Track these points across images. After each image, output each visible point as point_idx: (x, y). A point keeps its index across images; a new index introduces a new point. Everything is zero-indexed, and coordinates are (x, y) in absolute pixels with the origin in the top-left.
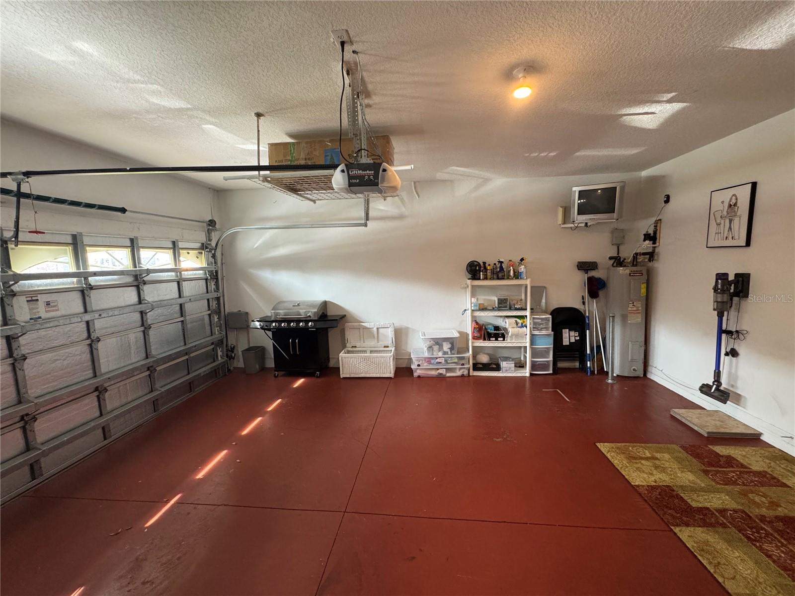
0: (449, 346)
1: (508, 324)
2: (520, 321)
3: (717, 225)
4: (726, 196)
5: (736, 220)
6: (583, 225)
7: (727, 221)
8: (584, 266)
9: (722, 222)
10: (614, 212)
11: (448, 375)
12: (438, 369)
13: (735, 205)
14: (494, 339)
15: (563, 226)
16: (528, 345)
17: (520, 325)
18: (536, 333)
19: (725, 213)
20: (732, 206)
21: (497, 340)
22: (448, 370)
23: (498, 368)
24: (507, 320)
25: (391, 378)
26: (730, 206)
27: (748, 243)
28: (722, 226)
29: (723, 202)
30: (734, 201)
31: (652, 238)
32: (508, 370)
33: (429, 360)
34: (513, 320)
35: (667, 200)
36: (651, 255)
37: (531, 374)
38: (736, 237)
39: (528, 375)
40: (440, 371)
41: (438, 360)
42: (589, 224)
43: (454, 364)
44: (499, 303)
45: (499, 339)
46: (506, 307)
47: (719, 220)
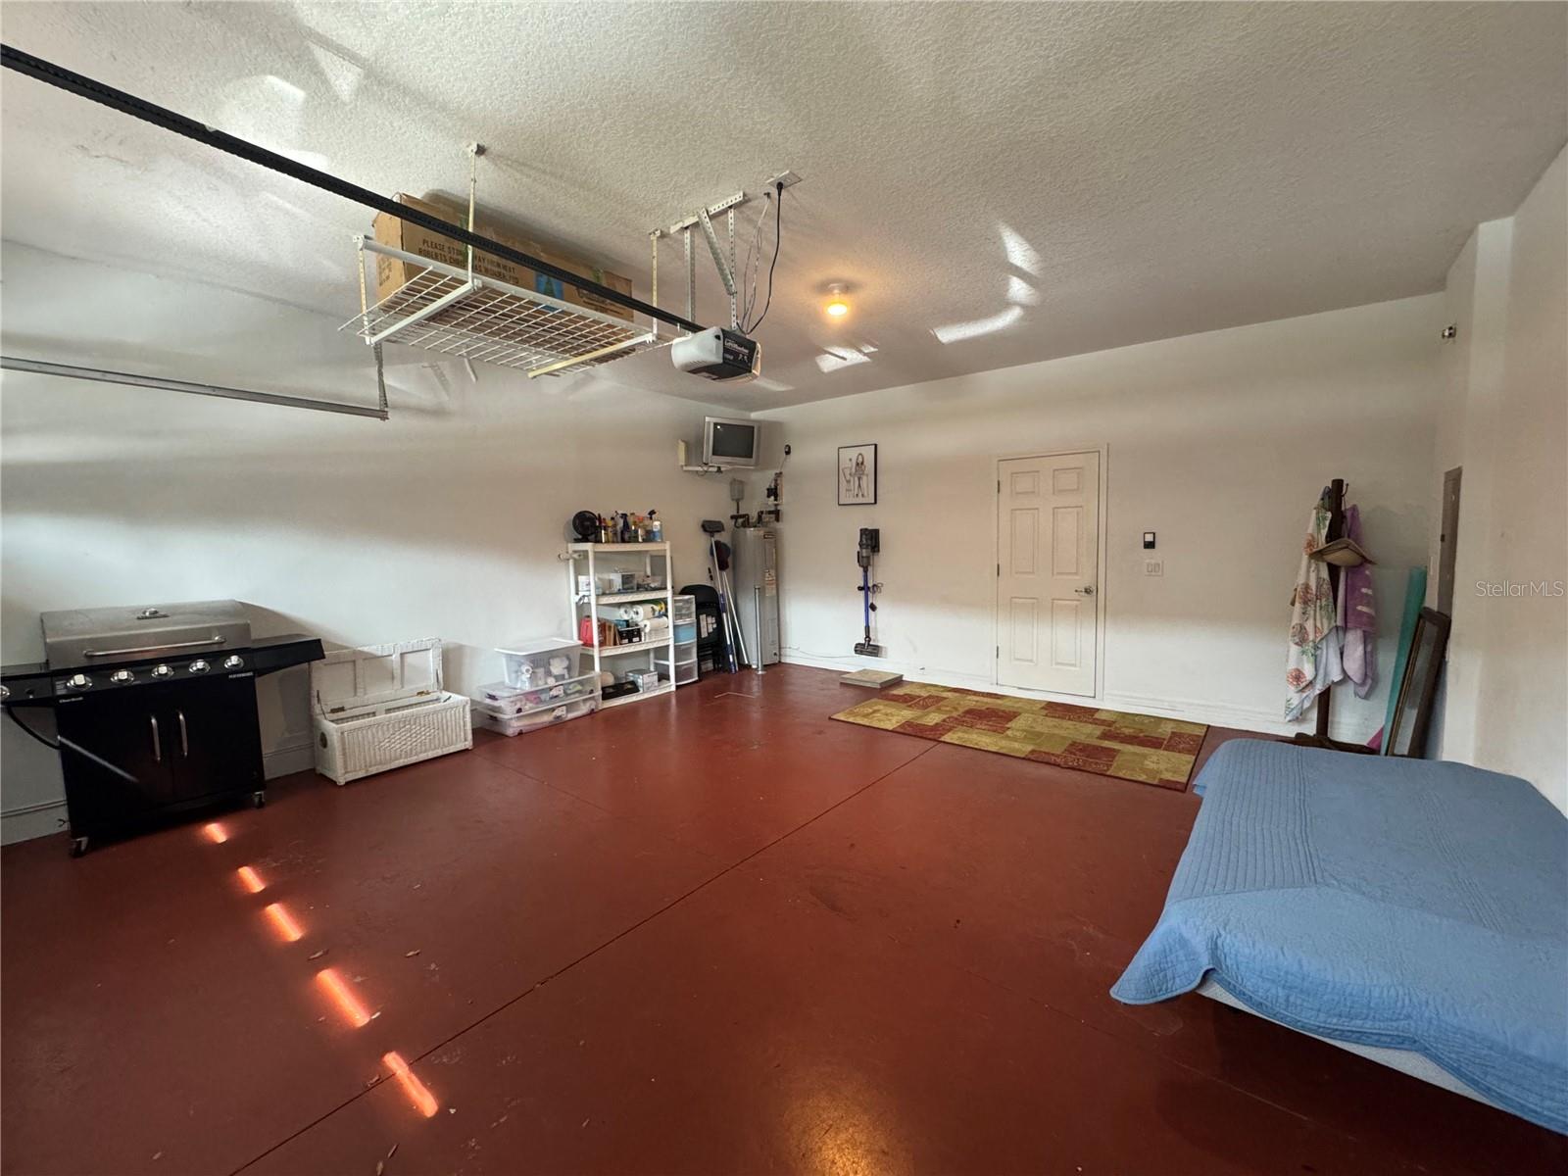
0: (566, 663)
1: (641, 616)
2: (657, 608)
3: (847, 482)
4: (853, 453)
5: (864, 478)
6: (715, 469)
7: (856, 479)
8: (710, 527)
9: (852, 479)
10: (751, 457)
11: (571, 716)
12: (553, 710)
13: (862, 463)
14: (627, 641)
15: (685, 468)
16: (671, 643)
17: (657, 614)
18: (680, 622)
19: (854, 470)
20: (860, 465)
21: (630, 641)
22: (570, 707)
23: (634, 688)
24: (640, 609)
25: (467, 750)
26: (858, 464)
27: (876, 503)
28: (852, 483)
29: (850, 460)
30: (860, 460)
31: (773, 492)
32: (650, 688)
33: (534, 696)
34: (648, 607)
35: (788, 453)
36: (777, 514)
37: (678, 687)
38: (865, 495)
39: (673, 688)
40: (557, 713)
41: (554, 692)
42: (722, 469)
43: (577, 695)
44: (623, 583)
45: (635, 640)
46: (632, 588)
47: (848, 477)
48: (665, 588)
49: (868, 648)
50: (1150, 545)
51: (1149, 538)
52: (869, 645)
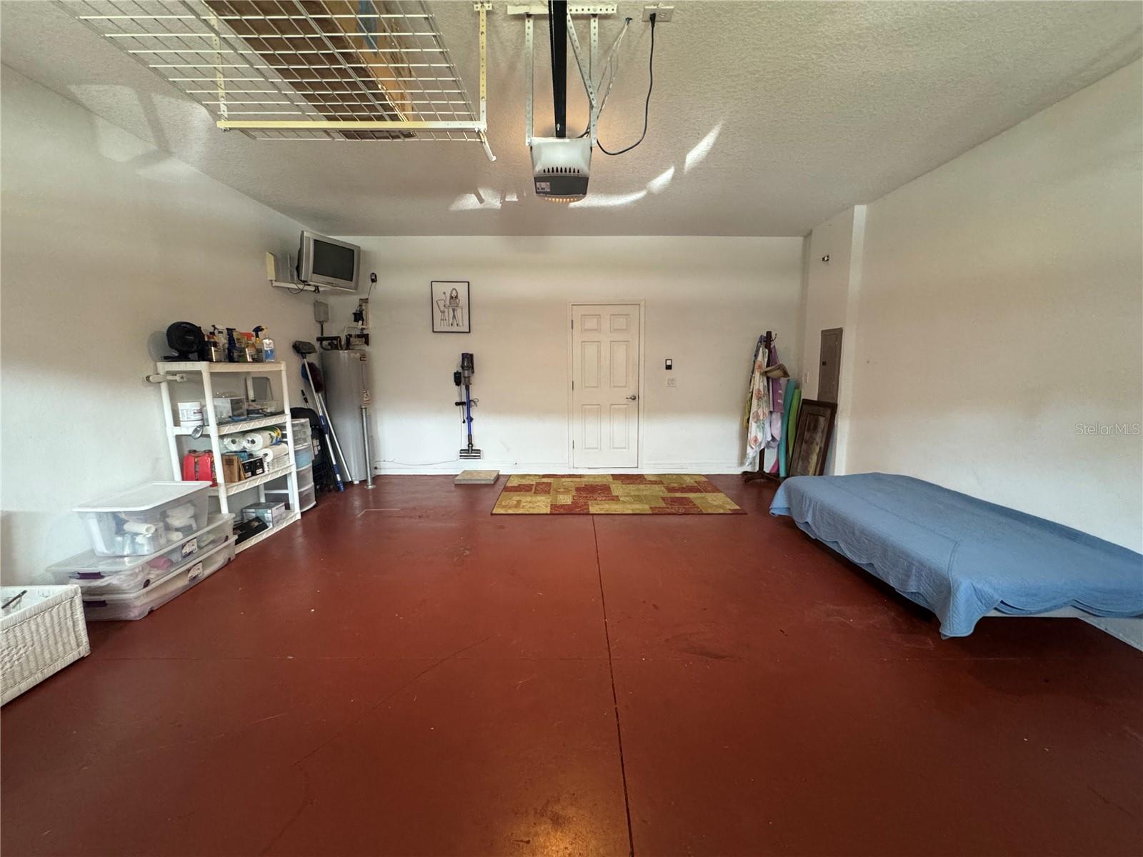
0: (191, 511)
1: (259, 446)
2: (274, 434)
3: (441, 312)
4: (448, 288)
5: (459, 311)
6: (313, 289)
7: (451, 310)
8: (300, 349)
9: (446, 310)
10: (352, 280)
11: (208, 571)
12: (189, 570)
13: (456, 297)
14: (250, 474)
15: (275, 284)
16: (294, 470)
17: (274, 441)
18: (299, 447)
19: (448, 303)
20: (454, 298)
21: (254, 474)
22: (205, 563)
23: (263, 526)
24: (258, 438)
26: (452, 297)
27: (470, 332)
28: (446, 314)
29: (444, 293)
30: (454, 294)
31: (358, 316)
32: (278, 520)
33: (163, 562)
34: (267, 434)
35: (374, 281)
36: (366, 338)
37: (303, 514)
38: (461, 324)
39: (299, 517)
40: (192, 574)
41: (187, 550)
42: (321, 289)
43: (211, 546)
44: (233, 410)
45: (259, 471)
46: (242, 414)
47: (442, 308)
48: (282, 412)
49: (470, 452)
50: (669, 367)
51: (669, 363)
52: (472, 450)
